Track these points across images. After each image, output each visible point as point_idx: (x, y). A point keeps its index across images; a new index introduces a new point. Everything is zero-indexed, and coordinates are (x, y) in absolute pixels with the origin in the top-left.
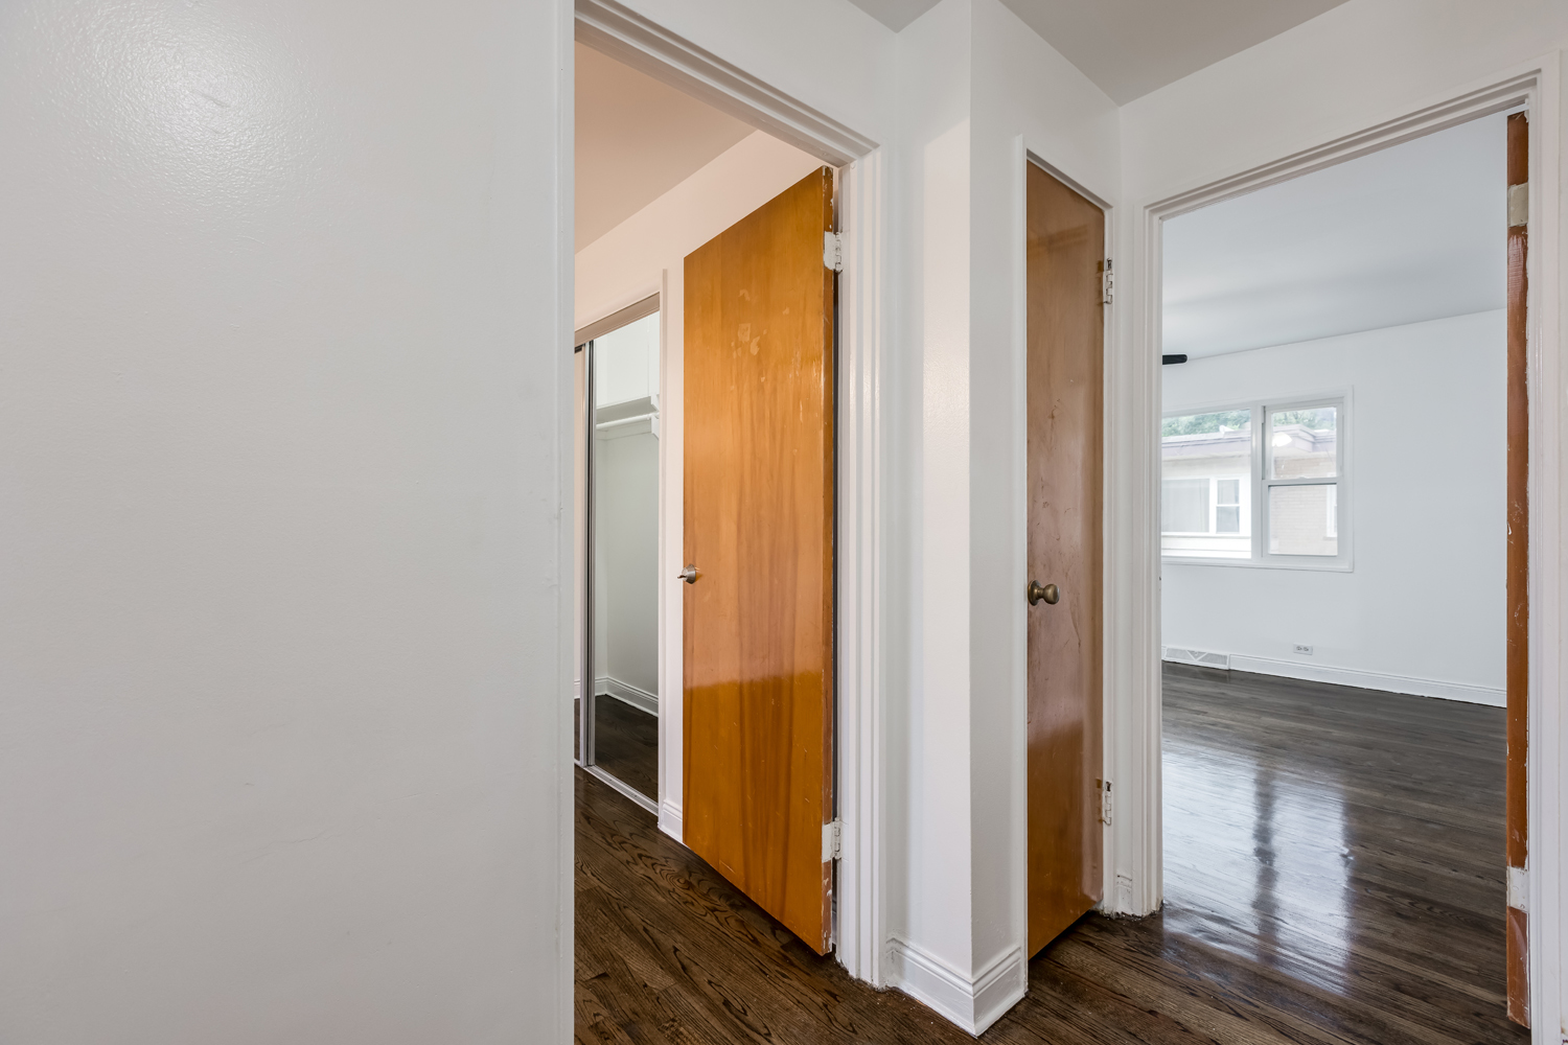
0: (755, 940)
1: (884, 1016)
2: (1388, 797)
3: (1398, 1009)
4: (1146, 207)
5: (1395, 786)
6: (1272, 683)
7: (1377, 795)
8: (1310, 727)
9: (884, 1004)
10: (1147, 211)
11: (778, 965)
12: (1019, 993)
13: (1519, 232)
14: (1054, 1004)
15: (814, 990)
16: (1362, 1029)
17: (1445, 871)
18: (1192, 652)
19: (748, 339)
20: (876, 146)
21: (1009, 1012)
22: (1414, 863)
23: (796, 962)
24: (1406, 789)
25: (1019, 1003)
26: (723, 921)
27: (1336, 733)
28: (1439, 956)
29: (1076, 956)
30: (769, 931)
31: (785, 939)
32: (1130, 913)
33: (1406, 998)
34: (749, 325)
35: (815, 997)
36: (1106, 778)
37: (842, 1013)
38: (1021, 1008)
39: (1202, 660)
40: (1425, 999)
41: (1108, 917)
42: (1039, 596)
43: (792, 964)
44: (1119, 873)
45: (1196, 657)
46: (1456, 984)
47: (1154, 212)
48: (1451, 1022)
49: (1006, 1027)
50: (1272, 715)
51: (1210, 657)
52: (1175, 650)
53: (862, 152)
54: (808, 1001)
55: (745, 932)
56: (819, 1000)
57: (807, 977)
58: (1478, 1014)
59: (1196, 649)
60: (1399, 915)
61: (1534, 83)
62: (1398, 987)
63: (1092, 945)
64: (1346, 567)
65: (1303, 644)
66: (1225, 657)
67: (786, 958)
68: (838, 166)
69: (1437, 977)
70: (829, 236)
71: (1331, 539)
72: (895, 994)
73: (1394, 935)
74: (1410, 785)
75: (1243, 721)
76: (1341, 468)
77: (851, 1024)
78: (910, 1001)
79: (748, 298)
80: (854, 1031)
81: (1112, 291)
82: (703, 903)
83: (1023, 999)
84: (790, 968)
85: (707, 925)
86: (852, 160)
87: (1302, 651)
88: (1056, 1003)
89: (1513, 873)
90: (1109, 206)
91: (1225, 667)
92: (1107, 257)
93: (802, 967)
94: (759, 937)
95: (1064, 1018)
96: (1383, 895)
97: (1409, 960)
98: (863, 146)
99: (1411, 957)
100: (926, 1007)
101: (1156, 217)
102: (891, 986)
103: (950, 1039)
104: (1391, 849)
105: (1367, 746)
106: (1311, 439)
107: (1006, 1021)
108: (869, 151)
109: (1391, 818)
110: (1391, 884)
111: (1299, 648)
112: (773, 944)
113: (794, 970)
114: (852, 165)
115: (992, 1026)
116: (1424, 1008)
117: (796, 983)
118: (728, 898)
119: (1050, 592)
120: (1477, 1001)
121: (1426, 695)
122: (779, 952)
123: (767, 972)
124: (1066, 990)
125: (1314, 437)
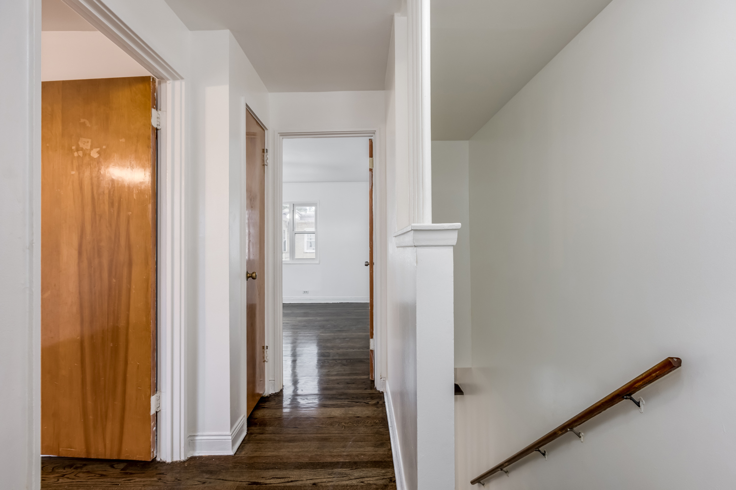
0: (102, 475)
1: (191, 468)
2: (336, 334)
3: (349, 388)
4: (279, 133)
5: (336, 331)
6: (297, 306)
7: (333, 334)
8: (311, 318)
9: (189, 464)
10: (279, 135)
11: (123, 478)
12: (244, 433)
13: (371, 170)
14: (258, 431)
15: (151, 477)
16: (342, 397)
17: (352, 350)
19: (89, 148)
20: (182, 78)
21: (243, 441)
22: (345, 350)
23: (133, 472)
24: (339, 331)
25: (245, 437)
26: (74, 477)
27: (319, 318)
28: (354, 372)
29: (260, 414)
30: (109, 468)
31: (122, 466)
32: (274, 392)
33: (350, 385)
34: (90, 141)
35: (153, 479)
36: (266, 345)
37: (169, 477)
38: (247, 438)
40: (353, 384)
41: (267, 397)
42: (249, 277)
43: (131, 474)
44: (270, 379)
46: (358, 377)
47: (281, 135)
48: (360, 386)
49: (243, 446)
50: (300, 316)
53: (175, 79)
54: (149, 482)
55: (93, 475)
56: (155, 479)
57: (143, 474)
58: (364, 382)
60: (344, 365)
61: (374, 133)
62: (348, 383)
63: (265, 408)
64: (318, 262)
67: (127, 473)
68: (158, 78)
69: (355, 377)
70: (154, 111)
71: (313, 253)
72: (193, 459)
73: (344, 371)
74: (339, 329)
75: (291, 320)
76: (316, 228)
77: (176, 479)
78: (201, 457)
79: (88, 124)
80: (179, 480)
81: (268, 161)
82: (52, 476)
83: (246, 435)
84: (132, 475)
85: (61, 484)
86: (168, 80)
87: (306, 293)
88: (259, 430)
89: (371, 340)
90: (267, 129)
92: (266, 148)
93: (138, 472)
94: (104, 473)
95: (263, 433)
96: (340, 361)
97: (349, 376)
98: (176, 76)
99: (349, 375)
100: (209, 456)
101: (281, 137)
102: (189, 457)
103: (223, 461)
104: (339, 348)
105: (327, 321)
107: (242, 444)
108: (179, 79)
109: (337, 340)
110: (341, 358)
112: (117, 470)
113: (134, 475)
114: (168, 82)
115: (238, 449)
116: (354, 386)
117: (138, 480)
118: (70, 466)
119: (254, 275)
120: (363, 379)
122: (121, 473)
123: (118, 483)
124: (260, 425)
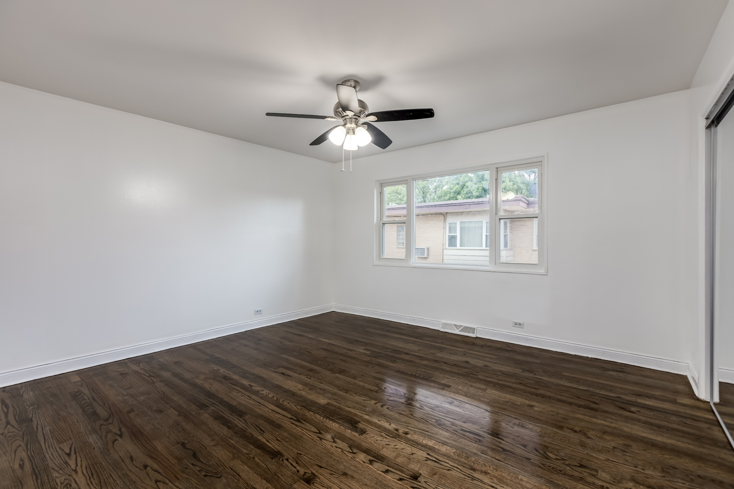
18: (455, 325)
39: (460, 331)
45: (458, 329)
51: (466, 329)
52: (446, 324)
59: (458, 324)
64: (542, 271)
65: (518, 321)
66: (474, 329)
71: (535, 250)
76: (541, 208)
87: (518, 326)
91: (474, 336)
106: (527, 202)
111: (516, 324)
121: (590, 356)
125: (528, 201)
